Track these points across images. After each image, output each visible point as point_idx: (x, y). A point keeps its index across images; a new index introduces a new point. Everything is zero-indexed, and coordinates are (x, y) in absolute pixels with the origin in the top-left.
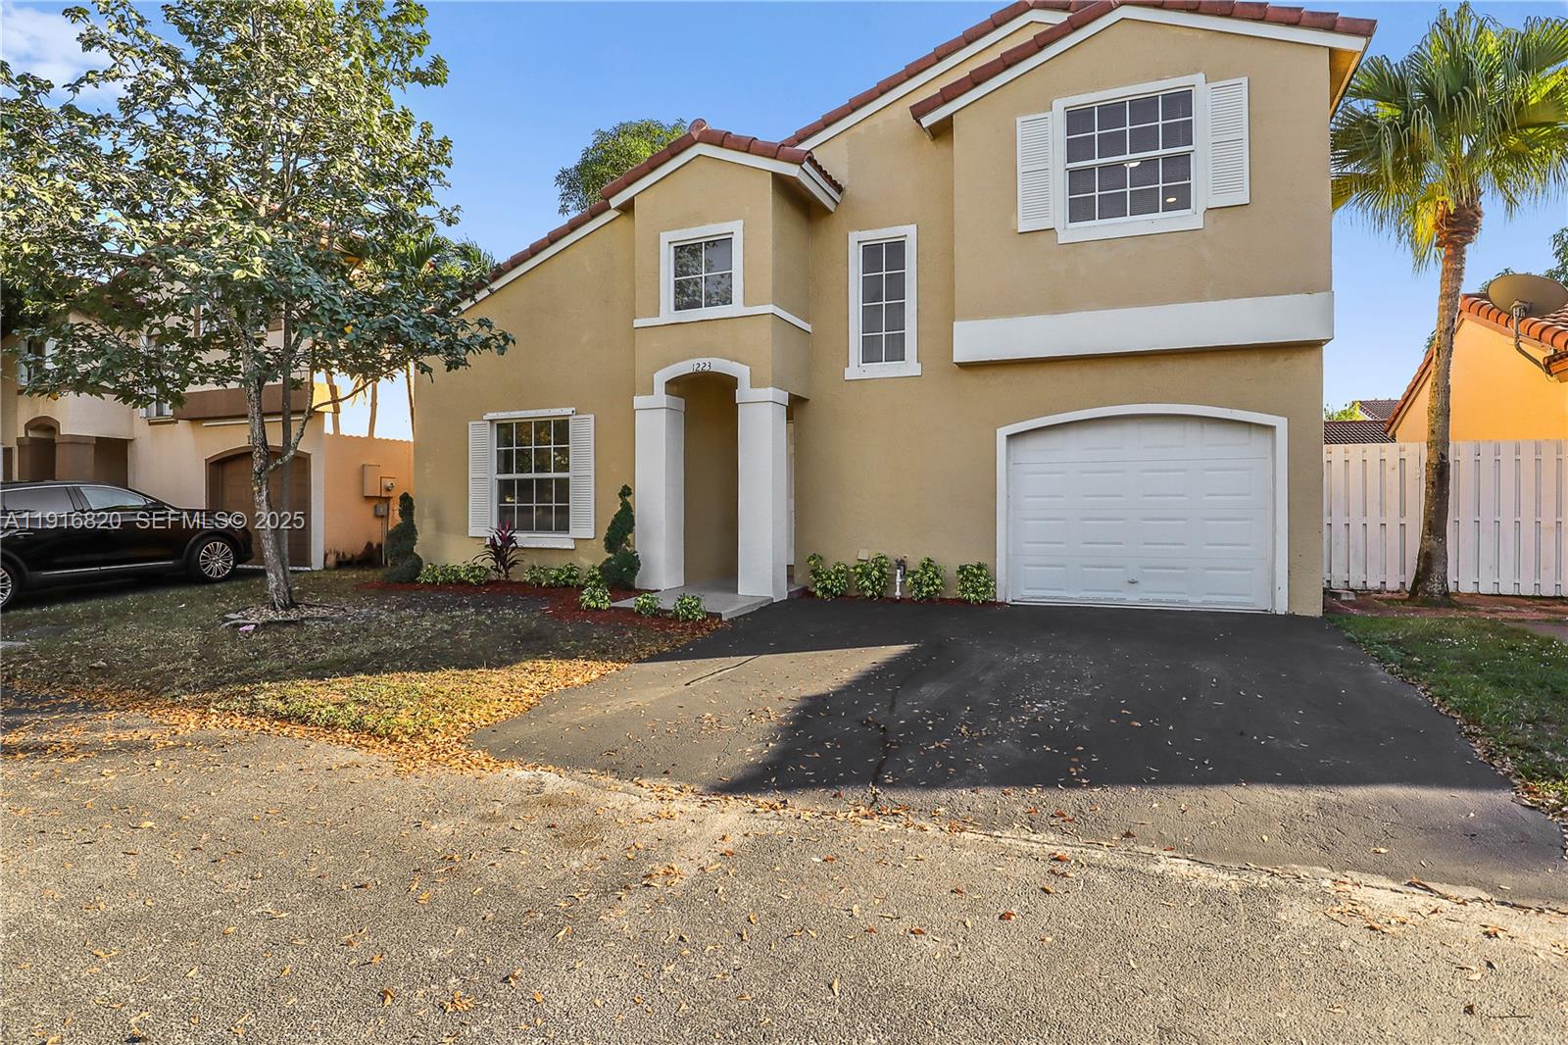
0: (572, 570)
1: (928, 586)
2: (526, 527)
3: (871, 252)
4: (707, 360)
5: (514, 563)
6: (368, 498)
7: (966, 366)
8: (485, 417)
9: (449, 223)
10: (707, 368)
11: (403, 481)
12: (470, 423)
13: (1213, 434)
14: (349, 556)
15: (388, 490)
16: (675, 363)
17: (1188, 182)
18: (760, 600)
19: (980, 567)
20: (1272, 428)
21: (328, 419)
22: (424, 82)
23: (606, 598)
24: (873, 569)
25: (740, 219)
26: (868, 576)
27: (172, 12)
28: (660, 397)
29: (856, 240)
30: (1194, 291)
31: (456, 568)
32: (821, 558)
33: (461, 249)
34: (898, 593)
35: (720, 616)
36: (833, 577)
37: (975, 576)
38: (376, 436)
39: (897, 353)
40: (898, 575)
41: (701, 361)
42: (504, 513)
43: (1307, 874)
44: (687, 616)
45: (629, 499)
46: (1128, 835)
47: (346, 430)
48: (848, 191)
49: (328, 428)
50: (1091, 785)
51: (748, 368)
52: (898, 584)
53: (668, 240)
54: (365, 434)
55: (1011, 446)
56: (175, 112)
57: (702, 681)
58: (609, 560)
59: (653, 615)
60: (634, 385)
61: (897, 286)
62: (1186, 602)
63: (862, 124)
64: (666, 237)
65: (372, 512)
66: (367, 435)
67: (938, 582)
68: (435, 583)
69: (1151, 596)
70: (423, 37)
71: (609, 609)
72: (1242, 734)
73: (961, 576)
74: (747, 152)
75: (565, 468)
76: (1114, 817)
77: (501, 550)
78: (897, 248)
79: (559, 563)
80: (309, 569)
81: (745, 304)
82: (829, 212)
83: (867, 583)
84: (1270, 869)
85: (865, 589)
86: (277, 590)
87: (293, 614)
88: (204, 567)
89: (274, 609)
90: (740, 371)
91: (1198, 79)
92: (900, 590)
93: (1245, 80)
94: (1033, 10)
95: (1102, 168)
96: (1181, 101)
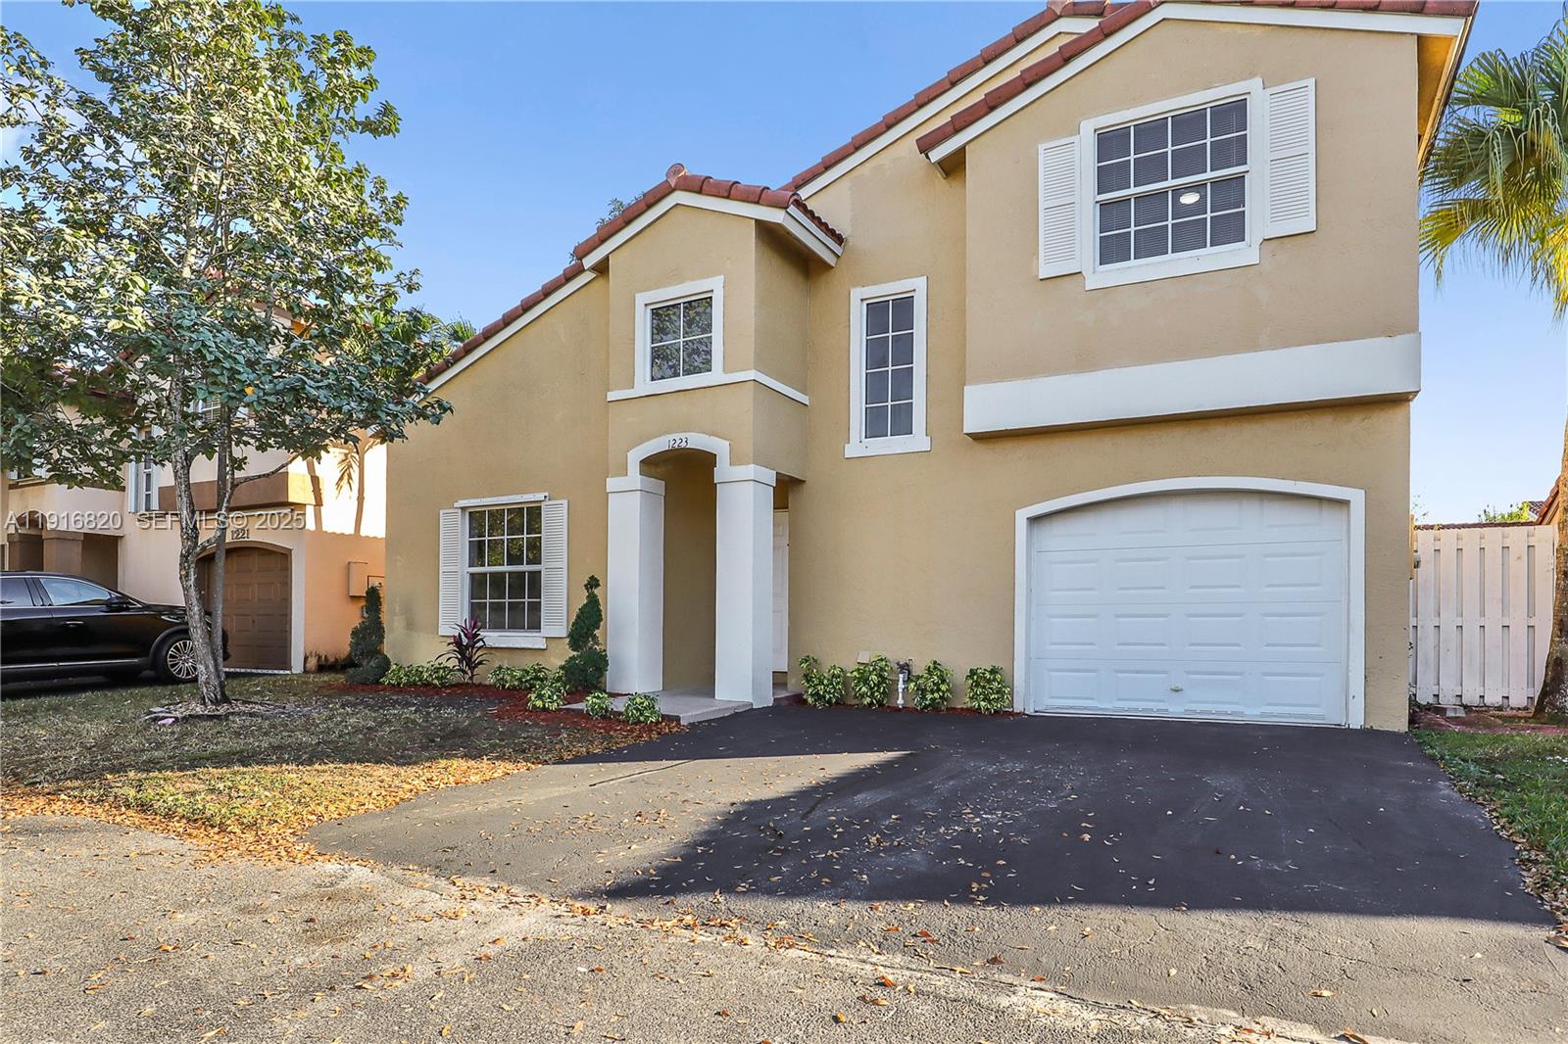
0: (540, 671)
1: (932, 692)
2: (498, 626)
3: (876, 309)
4: (683, 436)
5: (480, 663)
7: (976, 437)
8: (456, 505)
9: (410, 289)
10: (683, 445)
11: (373, 571)
12: (441, 512)
13: (1275, 513)
14: (332, 660)
16: (649, 440)
17: (1241, 209)
18: (734, 705)
19: (993, 671)
20: (1346, 503)
21: (310, 511)
22: (375, 132)
23: (555, 698)
24: (871, 673)
25: (720, 274)
26: (866, 682)
27: (85, 56)
28: (634, 478)
29: (859, 298)
30: (1246, 341)
31: (420, 669)
32: (816, 661)
33: (411, 314)
34: (900, 701)
35: (677, 719)
36: (825, 682)
37: (989, 681)
38: (363, 532)
39: (904, 425)
40: (901, 680)
41: (676, 436)
42: (476, 610)
43: (1204, 1017)
44: (638, 718)
45: (596, 591)
46: (994, 961)
47: (330, 525)
48: (851, 242)
49: (311, 525)
50: (986, 903)
51: (728, 443)
52: (900, 690)
53: (644, 301)
54: (350, 530)
55: (1035, 531)
56: (90, 163)
57: (611, 782)
58: (572, 658)
59: (603, 717)
60: (609, 466)
61: (905, 348)
62: (1242, 714)
63: (867, 165)
64: (641, 299)
65: (357, 612)
66: (352, 532)
67: (943, 687)
68: (399, 684)
69: (1199, 707)
70: (370, 82)
71: (559, 710)
72: (1218, 853)
73: (970, 681)
74: (728, 197)
75: (537, 560)
76: (990, 940)
77: (465, 647)
78: (904, 306)
79: (529, 662)
80: (288, 672)
81: (725, 371)
82: (827, 267)
83: (864, 689)
84: (1157, 1009)
85: (862, 696)
86: (207, 683)
87: (223, 709)
88: (173, 666)
89: (204, 704)
90: (719, 447)
91: (1254, 85)
92: (903, 698)
93: (1311, 82)
94: (1062, 19)
95: (1139, 198)
96: (1233, 114)
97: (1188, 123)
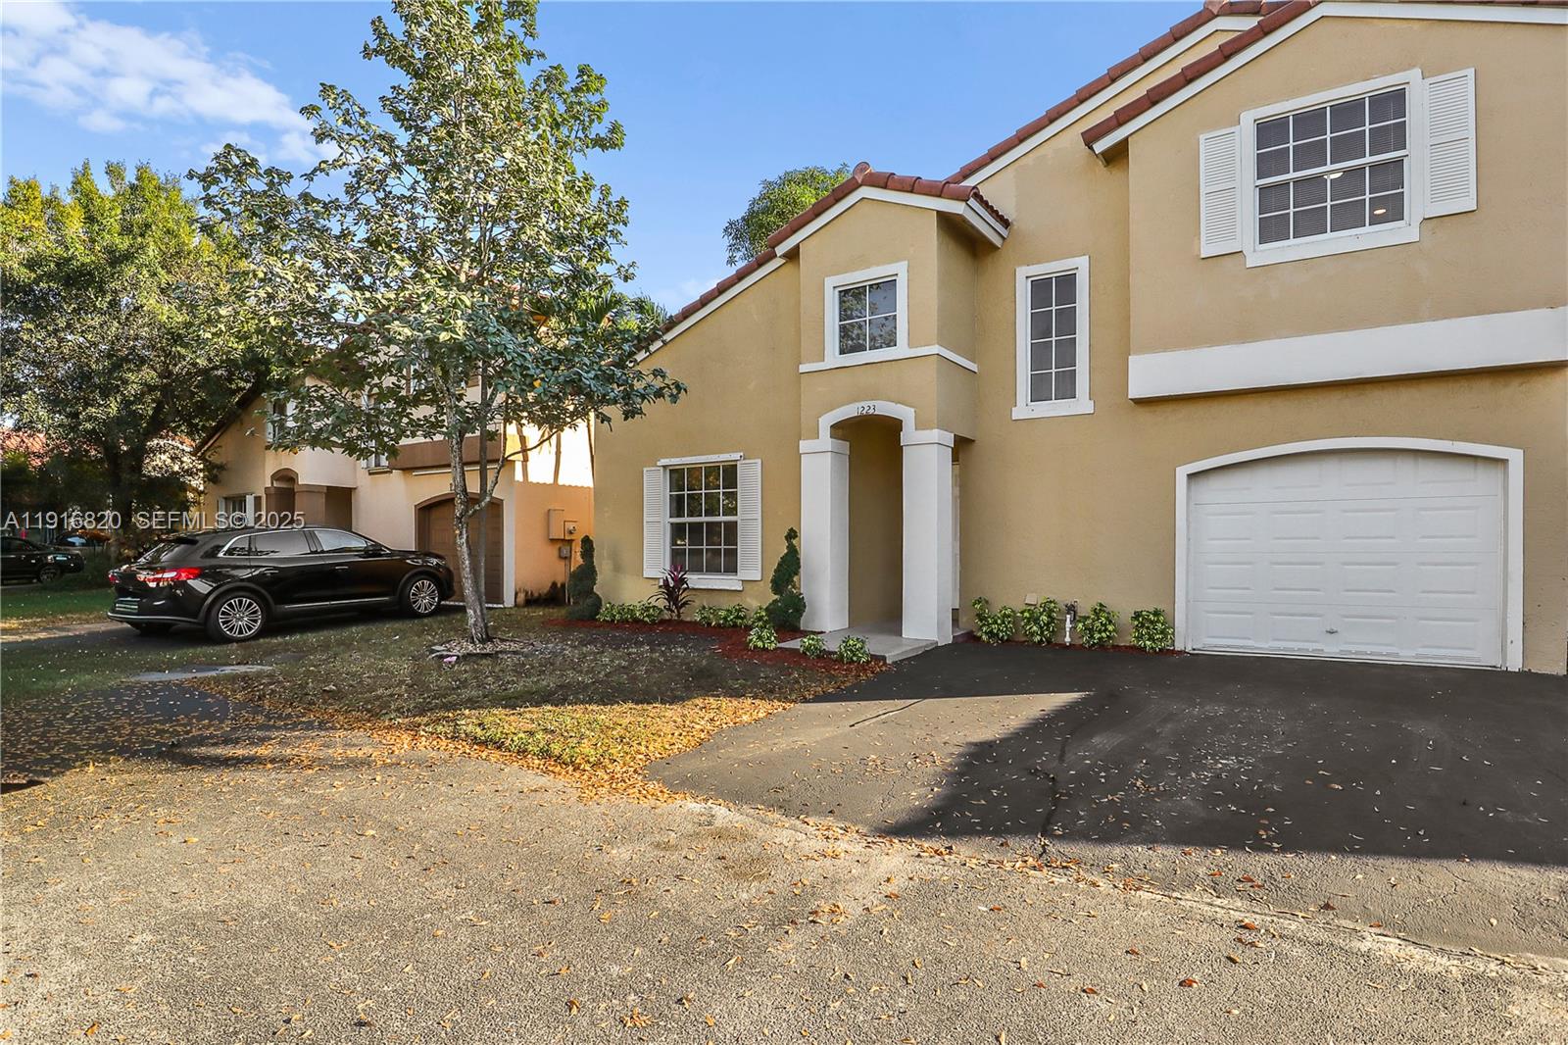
0: (740, 610)
1: (1100, 632)
2: (697, 569)
3: (1040, 288)
4: (871, 403)
5: (686, 603)
6: (553, 541)
7: (1140, 402)
8: (659, 464)
9: (626, 279)
10: (871, 411)
11: (585, 524)
12: (645, 469)
13: (1428, 470)
14: (536, 595)
15: (571, 533)
16: (839, 407)
17: (1400, 191)
18: (924, 644)
19: (1156, 613)
20: (1504, 462)
21: (518, 466)
22: (604, 147)
23: (773, 638)
24: (1041, 614)
25: (904, 260)
26: (1036, 621)
27: (388, 103)
28: (825, 441)
29: (1024, 276)
30: (1409, 313)
31: (631, 608)
32: (987, 602)
33: (637, 303)
34: (1068, 639)
35: (884, 658)
36: (999, 621)
37: (1152, 622)
38: (561, 482)
39: (1067, 390)
40: (1068, 620)
41: (865, 404)
42: (677, 555)
43: (1546, 966)
44: (851, 658)
45: (794, 542)
46: (1327, 906)
47: (534, 477)
48: (1015, 226)
49: (519, 476)
50: (1283, 850)
51: (913, 410)
52: (1068, 629)
53: (832, 284)
54: (550, 480)
55: (1193, 487)
56: (390, 192)
57: (867, 723)
58: (775, 601)
59: (818, 657)
60: (796, 430)
61: (1068, 321)
62: (1396, 655)
63: (1030, 155)
64: (830, 282)
65: (555, 552)
66: (551, 482)
67: (1110, 628)
68: (613, 621)
69: (1353, 648)
70: (602, 105)
71: (776, 649)
72: (1464, 804)
73: (1136, 623)
74: (912, 192)
75: (733, 511)
76: (1310, 886)
77: (673, 591)
78: (1067, 282)
79: (727, 603)
80: (502, 606)
81: (910, 345)
82: (993, 248)
83: (1035, 628)
84: (1500, 957)
85: (1033, 634)
86: (475, 625)
87: (489, 648)
88: (415, 602)
89: (473, 642)
90: (905, 413)
91: (1413, 75)
92: (1070, 636)
93: (1470, 72)
94: (1219, 18)
95: (1296, 182)
96: (1393, 102)
97: (1346, 112)
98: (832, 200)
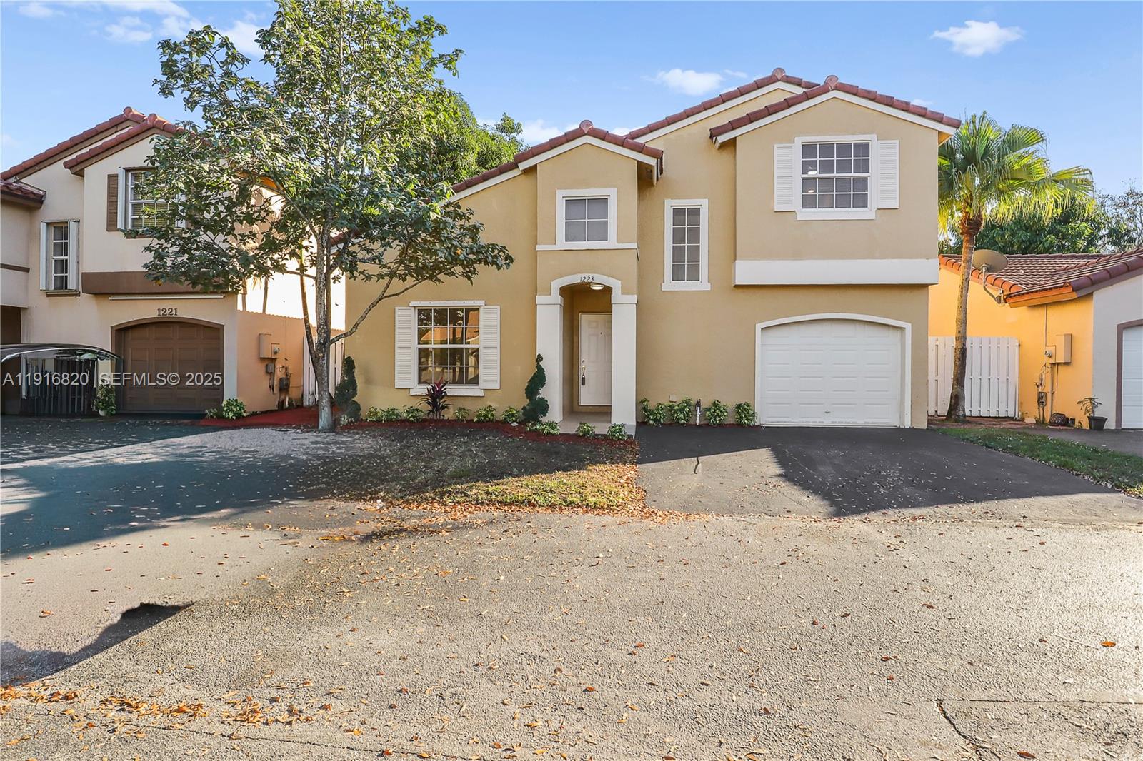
0: (489, 410)
1: (719, 416)
3: (678, 212)
4: (591, 275)
5: (445, 406)
6: (263, 359)
7: (737, 286)
8: (409, 305)
10: (591, 281)
12: (397, 308)
13: (870, 331)
15: (276, 353)
16: (567, 276)
17: (866, 192)
19: (747, 405)
20: (902, 329)
25: (615, 187)
26: (682, 411)
28: (556, 298)
29: (670, 205)
30: (870, 253)
32: (648, 401)
34: (698, 421)
35: (632, 436)
37: (746, 410)
38: (268, 312)
39: (694, 275)
40: (698, 410)
41: (587, 275)
42: (424, 372)
49: (240, 307)
51: (620, 282)
52: (698, 416)
53: (562, 195)
54: (260, 311)
55: (764, 335)
58: (529, 403)
59: (594, 438)
60: (538, 288)
61: (695, 234)
62: (856, 423)
64: (561, 193)
65: (264, 369)
66: (262, 312)
67: (725, 414)
68: (377, 420)
69: (837, 420)
73: (738, 411)
74: (622, 146)
75: (474, 342)
77: (436, 397)
78: (695, 212)
81: (616, 241)
83: (681, 416)
90: (615, 284)
91: (873, 137)
92: (700, 420)
93: (898, 142)
94: (781, 82)
95: (820, 179)
96: (864, 148)
97: (844, 148)
98: (564, 140)
